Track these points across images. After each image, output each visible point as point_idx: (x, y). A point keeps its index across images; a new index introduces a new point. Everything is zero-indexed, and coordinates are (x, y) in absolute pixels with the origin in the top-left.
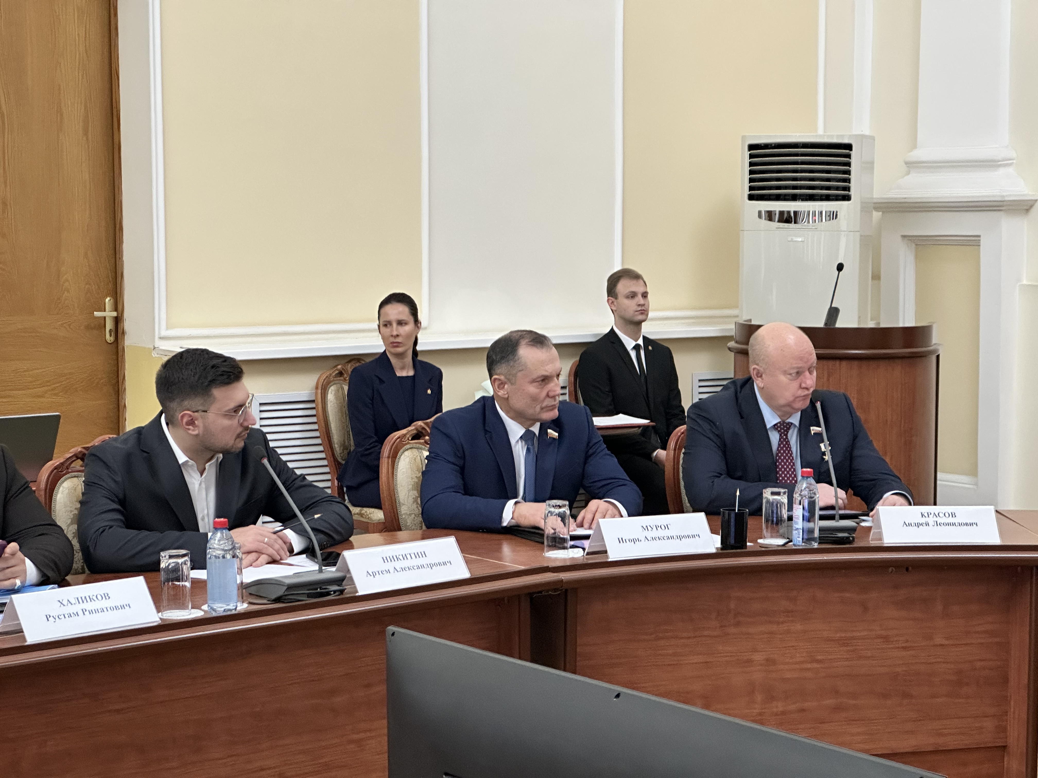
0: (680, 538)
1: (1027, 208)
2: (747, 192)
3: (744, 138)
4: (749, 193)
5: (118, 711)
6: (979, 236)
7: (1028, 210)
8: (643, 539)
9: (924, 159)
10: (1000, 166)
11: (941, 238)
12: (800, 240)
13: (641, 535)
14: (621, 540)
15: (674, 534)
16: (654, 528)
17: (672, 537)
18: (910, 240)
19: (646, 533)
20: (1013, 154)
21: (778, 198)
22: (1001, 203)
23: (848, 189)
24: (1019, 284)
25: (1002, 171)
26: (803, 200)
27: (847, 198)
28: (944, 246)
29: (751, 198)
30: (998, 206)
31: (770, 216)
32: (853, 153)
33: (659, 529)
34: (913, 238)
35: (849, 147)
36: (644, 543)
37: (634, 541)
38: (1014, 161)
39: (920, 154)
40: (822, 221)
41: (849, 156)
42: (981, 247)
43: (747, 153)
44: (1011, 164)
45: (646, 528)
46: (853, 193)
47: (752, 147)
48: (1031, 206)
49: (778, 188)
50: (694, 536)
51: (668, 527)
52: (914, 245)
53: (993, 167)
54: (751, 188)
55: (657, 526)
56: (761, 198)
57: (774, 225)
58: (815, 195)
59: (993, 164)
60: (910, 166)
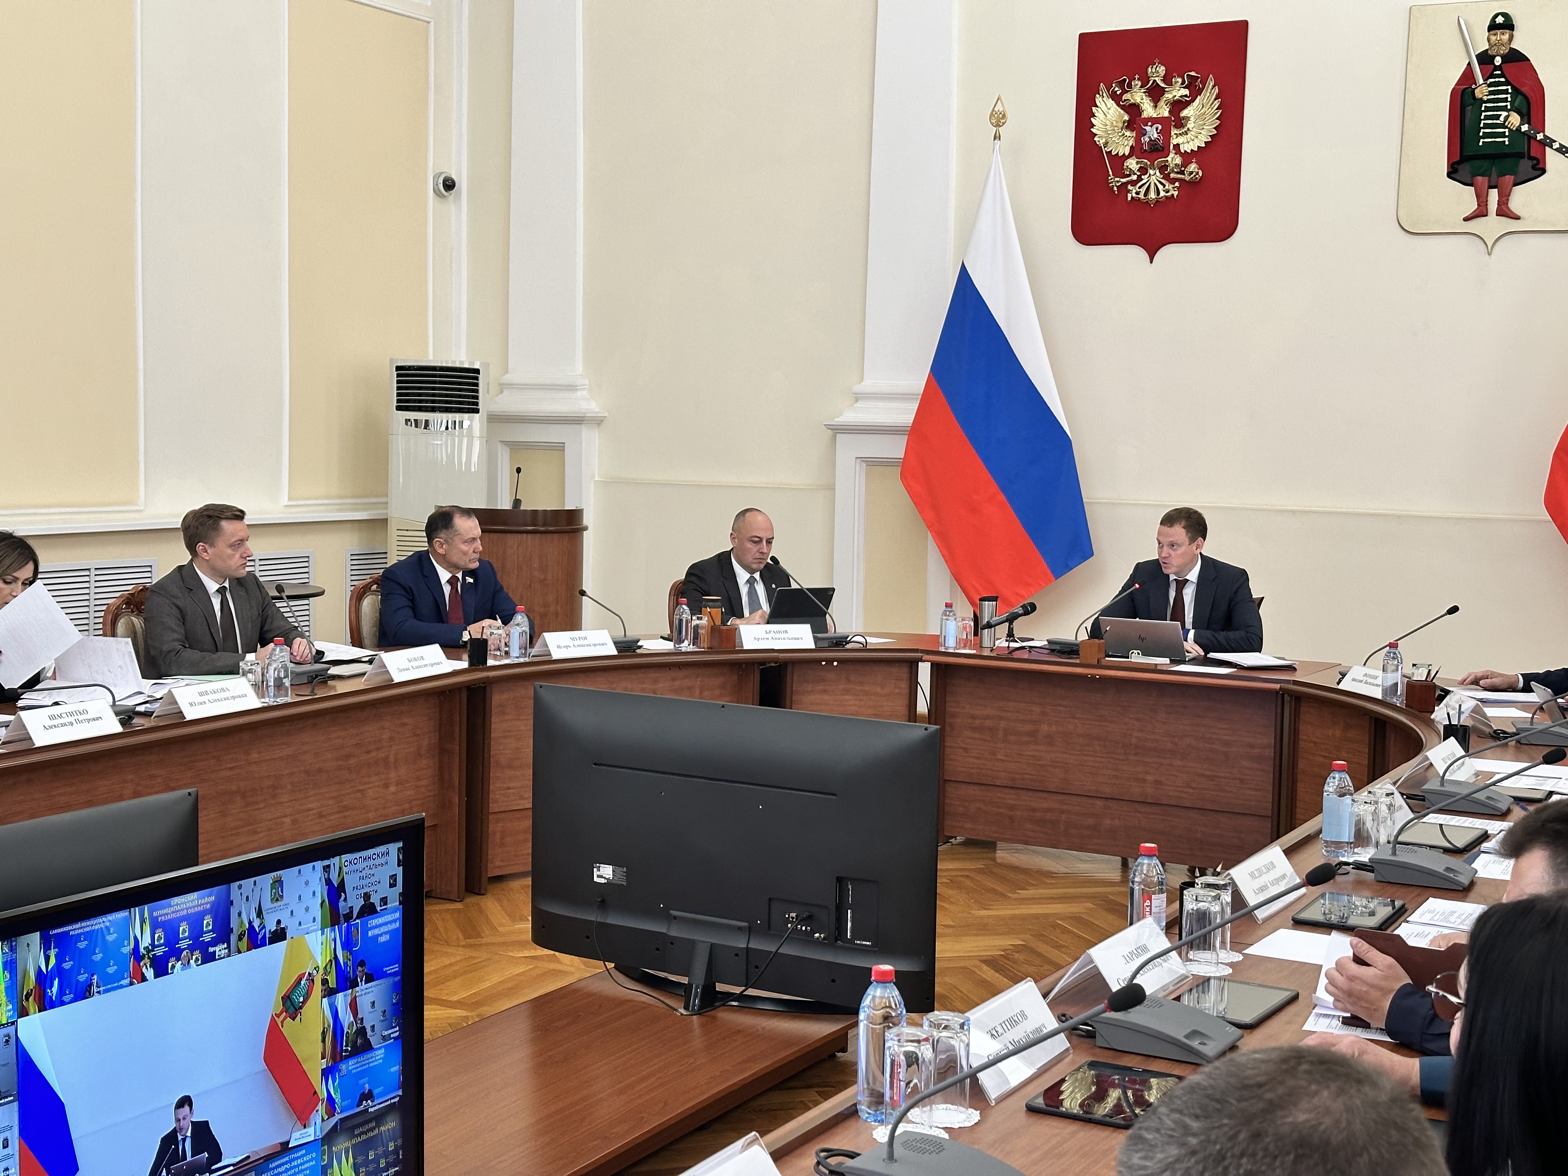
1: (599, 422)
2: (395, 404)
3: (391, 360)
4: (397, 405)
5: (231, 769)
6: (564, 443)
7: (599, 424)
8: (572, 646)
9: (515, 382)
10: (578, 389)
11: (534, 444)
12: (439, 443)
13: (571, 643)
14: (559, 647)
15: (591, 643)
18: (505, 444)
19: (573, 642)
20: (587, 381)
21: (420, 409)
22: (583, 419)
23: (477, 404)
24: (593, 480)
25: (578, 394)
26: (440, 412)
27: (476, 411)
28: (534, 450)
29: (399, 408)
30: (580, 421)
31: (416, 423)
32: (481, 376)
34: (508, 443)
35: (477, 371)
36: (573, 648)
37: (567, 647)
38: (587, 387)
39: (509, 378)
40: (455, 428)
41: (477, 378)
42: (566, 452)
43: (395, 373)
44: (584, 389)
45: (573, 639)
46: (480, 407)
47: (398, 368)
48: (602, 421)
49: (420, 401)
50: (603, 645)
51: (586, 638)
52: (508, 449)
53: (571, 390)
54: (398, 401)
55: (579, 638)
56: (407, 409)
57: (421, 429)
58: (451, 408)
59: (572, 388)
60: (503, 387)
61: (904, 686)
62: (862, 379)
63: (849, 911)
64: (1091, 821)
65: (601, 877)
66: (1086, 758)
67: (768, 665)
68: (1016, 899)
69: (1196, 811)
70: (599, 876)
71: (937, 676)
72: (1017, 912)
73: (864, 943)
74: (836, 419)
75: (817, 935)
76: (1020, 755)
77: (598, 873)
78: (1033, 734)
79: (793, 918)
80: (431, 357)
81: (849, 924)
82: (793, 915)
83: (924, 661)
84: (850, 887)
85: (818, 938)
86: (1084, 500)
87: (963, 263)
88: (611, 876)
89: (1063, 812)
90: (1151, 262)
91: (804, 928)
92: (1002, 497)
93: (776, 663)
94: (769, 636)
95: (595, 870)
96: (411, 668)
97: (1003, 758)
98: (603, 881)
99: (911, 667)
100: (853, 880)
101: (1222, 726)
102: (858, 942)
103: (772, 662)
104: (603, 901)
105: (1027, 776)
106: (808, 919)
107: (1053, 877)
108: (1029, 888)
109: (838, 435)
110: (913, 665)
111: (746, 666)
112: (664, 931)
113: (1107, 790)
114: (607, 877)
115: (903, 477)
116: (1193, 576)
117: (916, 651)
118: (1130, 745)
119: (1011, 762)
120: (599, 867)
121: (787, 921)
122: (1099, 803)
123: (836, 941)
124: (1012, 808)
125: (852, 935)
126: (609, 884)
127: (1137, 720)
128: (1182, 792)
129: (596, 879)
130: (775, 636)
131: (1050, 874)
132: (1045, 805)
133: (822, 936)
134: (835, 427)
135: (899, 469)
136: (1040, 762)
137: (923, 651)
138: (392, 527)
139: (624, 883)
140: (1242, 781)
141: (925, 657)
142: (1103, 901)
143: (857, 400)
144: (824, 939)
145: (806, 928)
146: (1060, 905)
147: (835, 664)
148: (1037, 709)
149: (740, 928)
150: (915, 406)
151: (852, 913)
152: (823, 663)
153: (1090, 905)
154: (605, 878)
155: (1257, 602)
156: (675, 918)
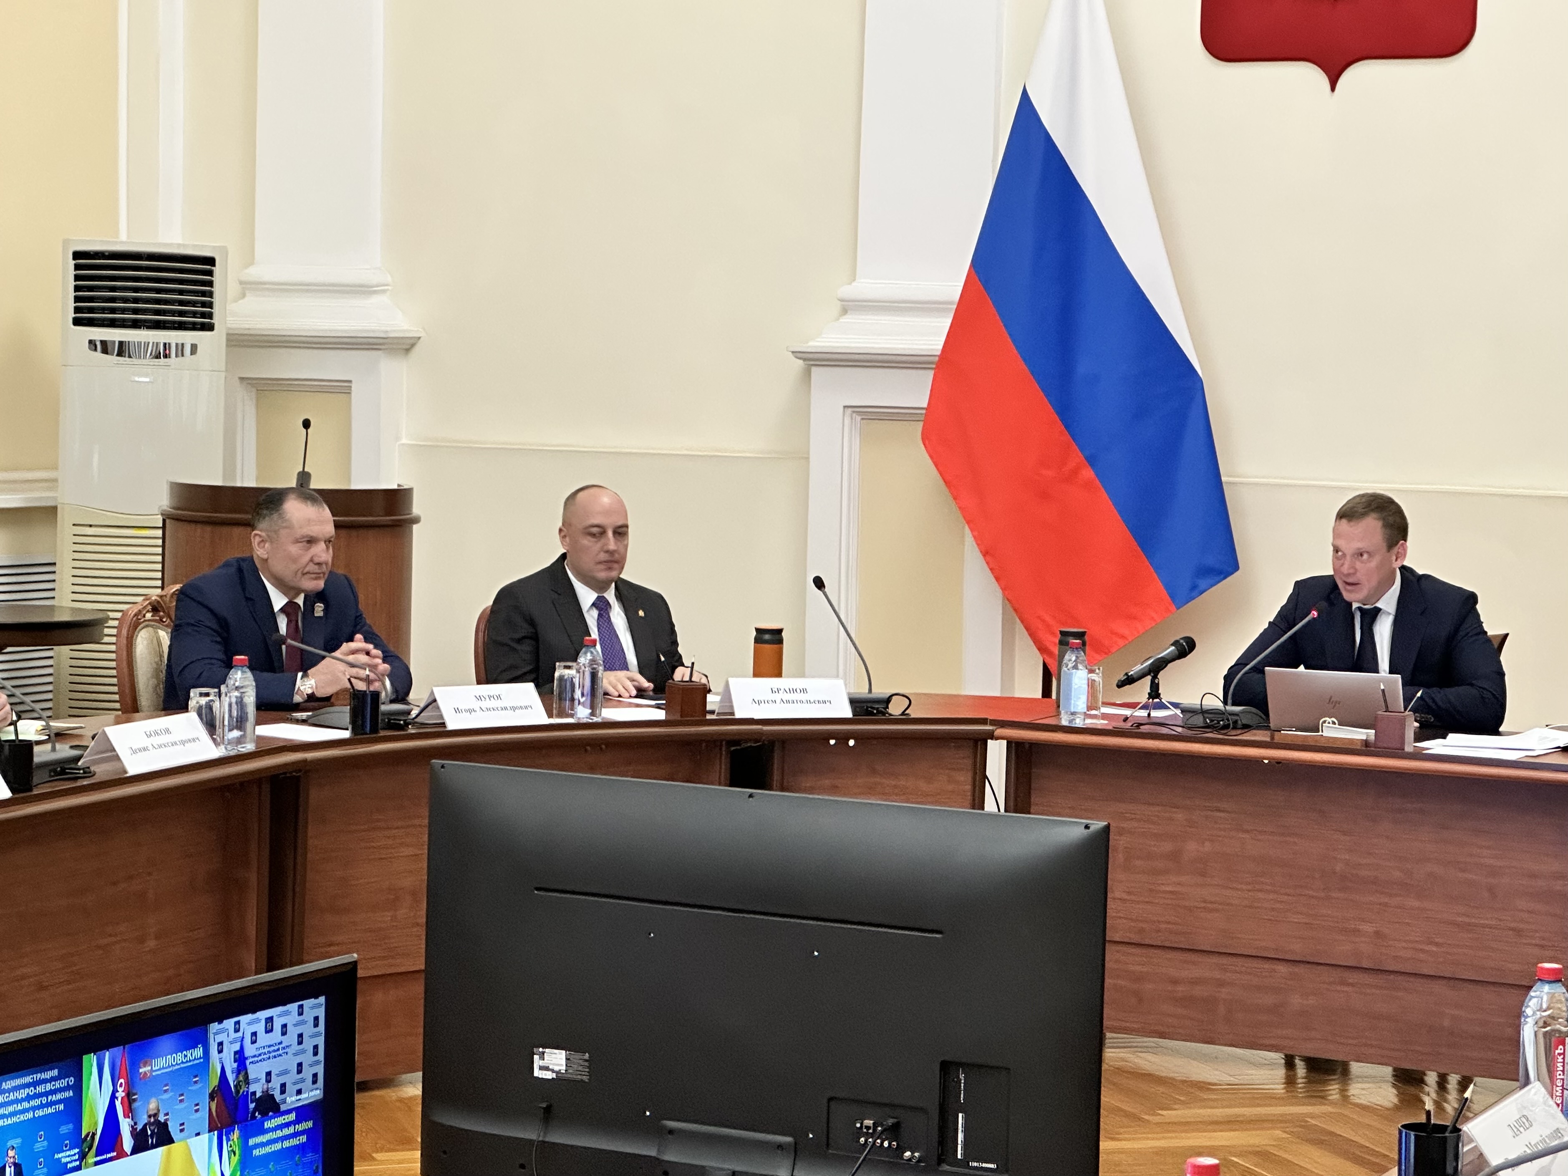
0: (514, 709)
1: (408, 347)
2: (72, 315)
3: (66, 241)
4: (74, 316)
6: (350, 381)
7: (407, 351)
8: (478, 709)
9: (263, 279)
10: (375, 292)
11: (296, 383)
12: (147, 380)
13: (476, 705)
14: (457, 710)
15: (508, 705)
16: (487, 698)
17: (506, 708)
18: (250, 384)
19: (480, 703)
20: (389, 279)
21: (113, 324)
22: (381, 341)
23: (210, 316)
24: (398, 443)
25: (375, 299)
26: (148, 328)
27: (210, 328)
28: (304, 393)
29: (77, 322)
30: (377, 344)
31: (105, 348)
32: (217, 270)
33: (492, 699)
34: (255, 382)
35: (211, 261)
36: (479, 714)
37: (470, 711)
38: (390, 288)
39: (255, 272)
41: (210, 273)
42: (353, 394)
43: (72, 263)
44: (384, 291)
45: (479, 698)
46: (216, 320)
47: (77, 255)
48: (413, 345)
49: (113, 311)
50: (526, 708)
51: (499, 697)
52: (254, 390)
53: (364, 293)
54: (77, 310)
55: (490, 697)
56: (91, 323)
57: (113, 359)
58: (165, 322)
59: (363, 290)
60: (248, 287)
61: (965, 779)
62: (853, 278)
63: (960, 1115)
64: (1268, 1000)
65: (546, 1068)
66: (1260, 895)
67: (744, 745)
68: (1157, 1124)
69: (1444, 982)
70: (541, 1068)
71: (1017, 764)
72: (1162, 1143)
73: (984, 1165)
74: (811, 344)
75: (908, 1154)
76: (1151, 890)
77: (542, 1063)
78: (1175, 856)
79: (868, 1128)
80: (123, 237)
81: (960, 1137)
82: (869, 1122)
83: (997, 739)
84: (962, 1077)
85: (910, 1160)
86: (1224, 479)
87: (1025, 92)
88: (564, 1068)
89: (1221, 984)
90: (1333, 89)
91: (886, 1144)
92: (1088, 473)
93: (756, 741)
94: (777, 697)
95: (536, 1057)
96: (150, 747)
97: (1125, 896)
98: (549, 1075)
99: (976, 746)
100: (967, 1066)
101: (1483, 844)
102: (975, 1164)
103: (750, 740)
104: (548, 1110)
105: (1163, 926)
106: (893, 1131)
107: (1209, 1089)
108: (1176, 1107)
109: (814, 369)
110: (979, 743)
111: (707, 746)
112: (653, 1153)
113: (1297, 949)
114: (556, 1068)
115: (926, 438)
116: (1388, 603)
117: (984, 721)
118: (1335, 873)
119: (1138, 902)
120: (543, 1053)
121: (859, 1132)
122: (1282, 968)
123: (939, 1164)
124: (1139, 978)
125: (965, 1154)
126: (560, 1080)
127: (1344, 833)
128: (1422, 951)
129: (537, 1073)
130: (787, 697)
131: (1204, 1086)
132: (1195, 972)
133: (916, 1154)
134: (811, 356)
135: (920, 425)
136: (1187, 904)
137: (994, 722)
138: (65, 519)
139: (586, 1079)
140: (1518, 932)
141: (999, 732)
142: (1301, 1126)
143: (845, 311)
144: (919, 1160)
145: (890, 1144)
146: (1232, 1134)
147: (851, 743)
148: (1180, 816)
149: (780, 1146)
150: (946, 322)
151: (966, 1120)
152: (832, 742)
153: (1278, 1133)
154: (553, 1071)
155: (1496, 644)
156: (671, 1132)
